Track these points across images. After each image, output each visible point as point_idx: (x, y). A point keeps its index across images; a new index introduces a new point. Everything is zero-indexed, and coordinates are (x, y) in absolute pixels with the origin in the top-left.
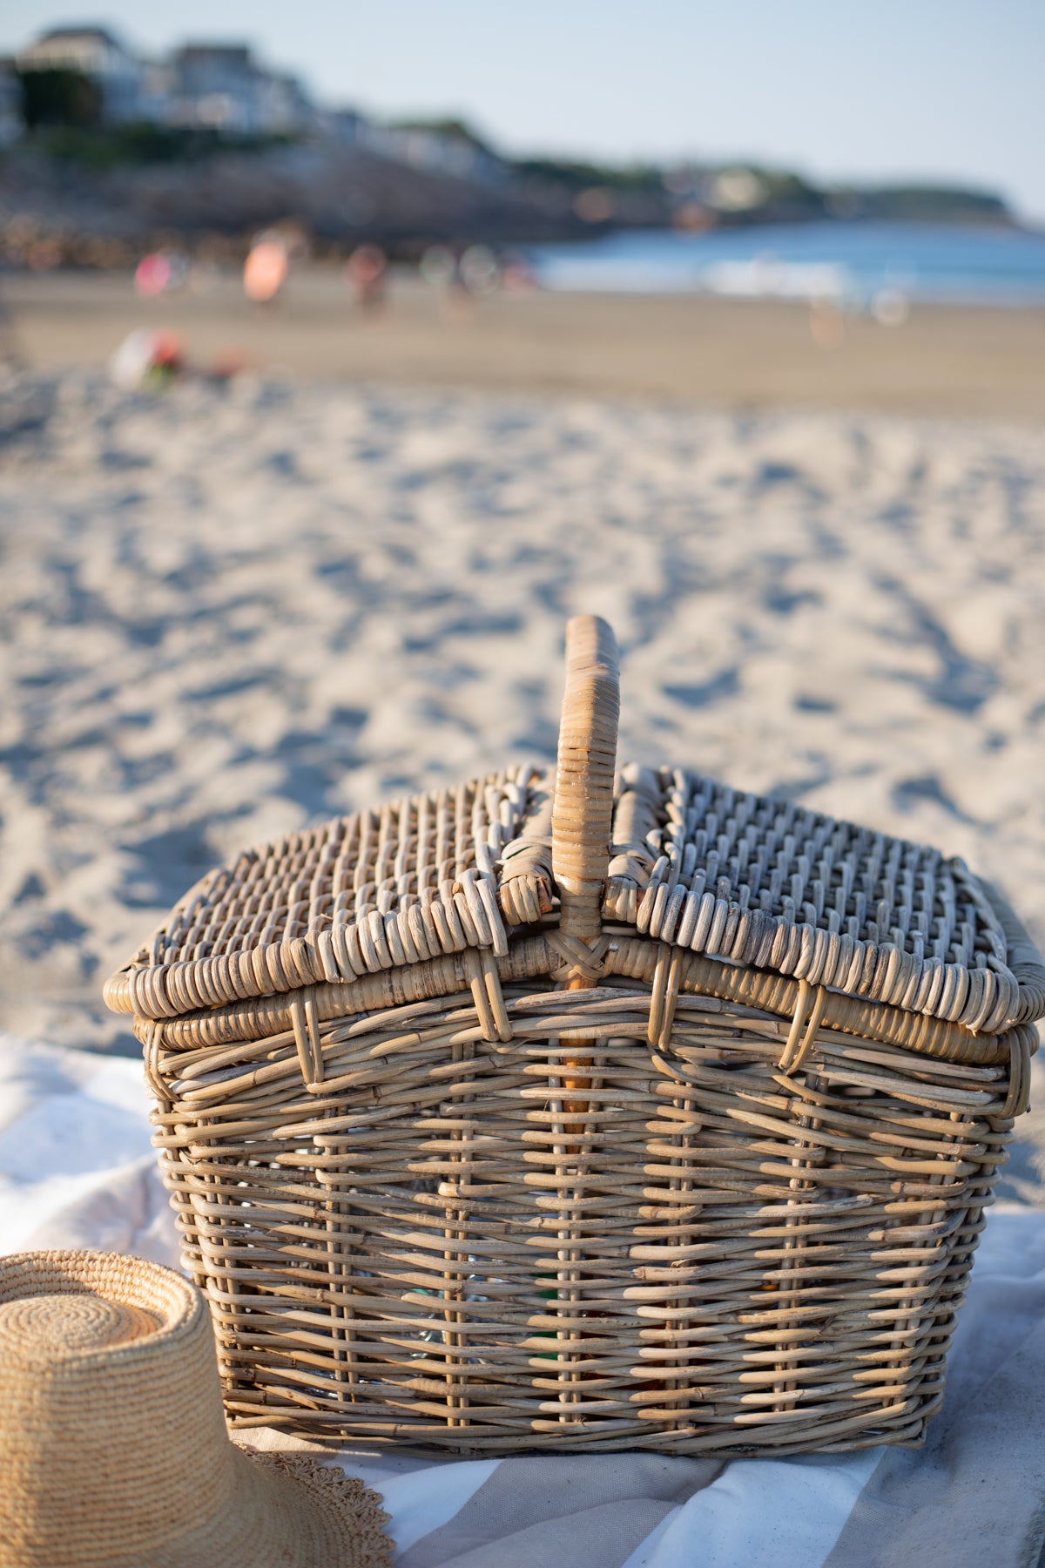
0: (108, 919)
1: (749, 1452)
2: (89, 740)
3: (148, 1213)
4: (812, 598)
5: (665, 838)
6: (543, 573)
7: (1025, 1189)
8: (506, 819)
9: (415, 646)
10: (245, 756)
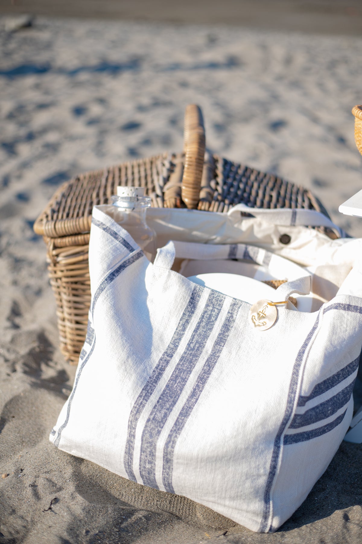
5: (217, 184)
8: (165, 173)
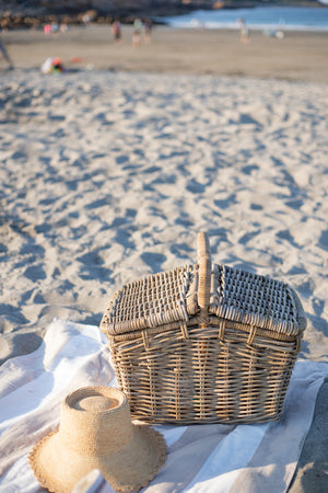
0: (79, 282)
1: (241, 423)
2: (63, 223)
3: (101, 366)
4: (256, 167)
5: (222, 289)
6: (181, 159)
7: (306, 355)
8: (185, 284)
9: (147, 188)
10: (106, 228)
